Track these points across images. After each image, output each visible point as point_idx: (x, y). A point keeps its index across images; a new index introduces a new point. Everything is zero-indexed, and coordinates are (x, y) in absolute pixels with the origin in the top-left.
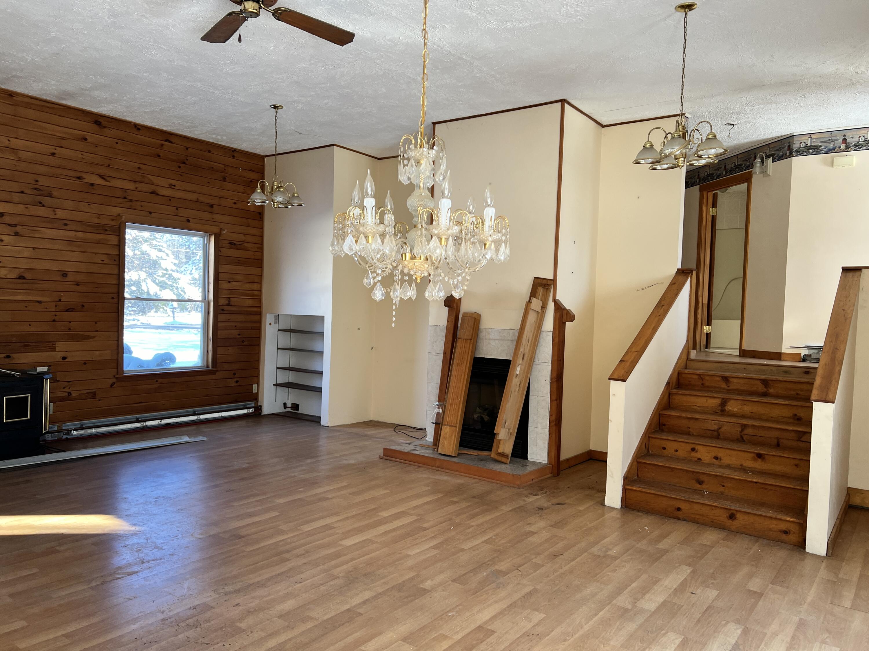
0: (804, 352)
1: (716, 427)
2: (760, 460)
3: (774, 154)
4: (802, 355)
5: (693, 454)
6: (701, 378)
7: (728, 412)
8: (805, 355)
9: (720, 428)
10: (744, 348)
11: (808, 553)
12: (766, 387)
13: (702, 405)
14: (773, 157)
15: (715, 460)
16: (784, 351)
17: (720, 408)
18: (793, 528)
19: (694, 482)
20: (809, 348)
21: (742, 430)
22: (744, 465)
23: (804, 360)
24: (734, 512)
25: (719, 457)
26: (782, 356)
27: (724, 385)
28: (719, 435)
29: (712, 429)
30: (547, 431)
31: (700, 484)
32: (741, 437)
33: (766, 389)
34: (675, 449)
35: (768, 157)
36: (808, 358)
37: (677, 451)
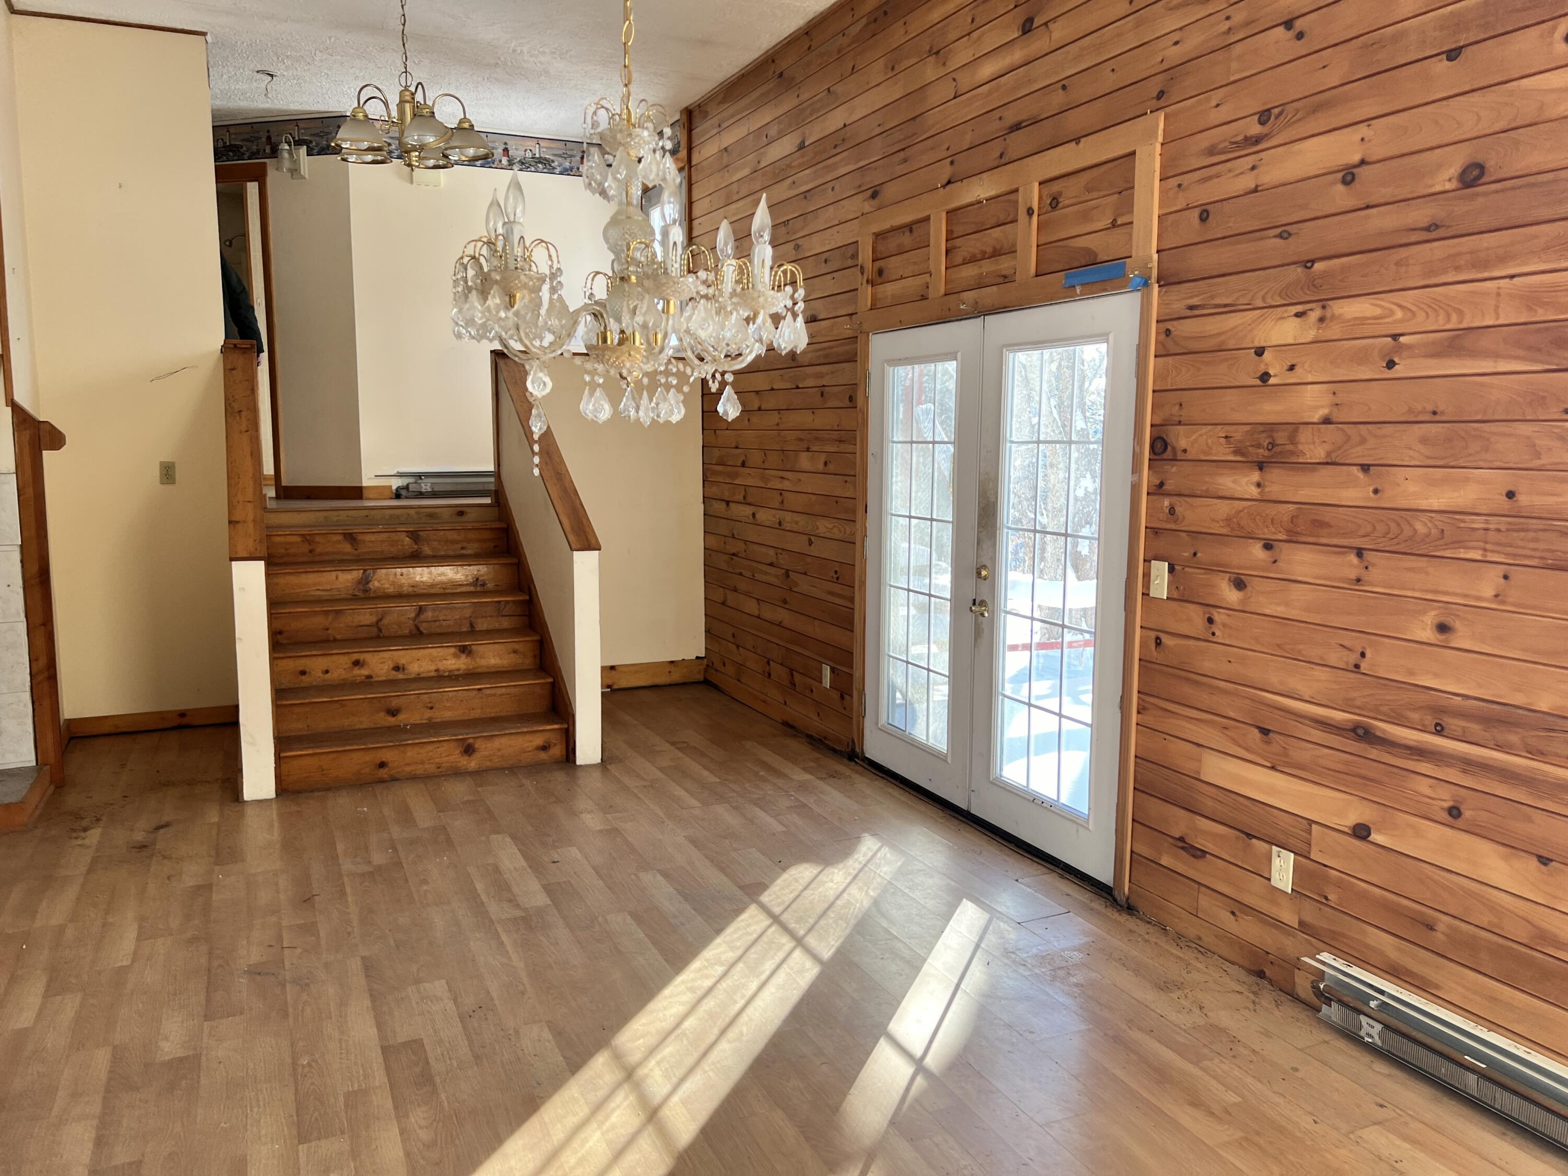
0: (396, 483)
1: (373, 619)
2: (464, 656)
3: (311, 142)
4: (394, 488)
5: (357, 671)
6: (307, 540)
7: (375, 592)
8: (398, 489)
9: (381, 620)
10: (285, 482)
11: (581, 766)
12: (416, 543)
13: (329, 587)
14: (308, 147)
15: (394, 672)
16: (365, 483)
17: (361, 587)
18: (555, 738)
19: (382, 714)
20: (401, 475)
21: (418, 615)
22: (441, 668)
23: (398, 496)
24: (471, 741)
25: (401, 666)
26: (364, 491)
27: (347, 547)
28: (380, 630)
29: (367, 623)
30: (26, 697)
31: (394, 715)
32: (418, 628)
33: (416, 547)
34: (325, 668)
35: (299, 143)
36: (404, 493)
37: (327, 672)
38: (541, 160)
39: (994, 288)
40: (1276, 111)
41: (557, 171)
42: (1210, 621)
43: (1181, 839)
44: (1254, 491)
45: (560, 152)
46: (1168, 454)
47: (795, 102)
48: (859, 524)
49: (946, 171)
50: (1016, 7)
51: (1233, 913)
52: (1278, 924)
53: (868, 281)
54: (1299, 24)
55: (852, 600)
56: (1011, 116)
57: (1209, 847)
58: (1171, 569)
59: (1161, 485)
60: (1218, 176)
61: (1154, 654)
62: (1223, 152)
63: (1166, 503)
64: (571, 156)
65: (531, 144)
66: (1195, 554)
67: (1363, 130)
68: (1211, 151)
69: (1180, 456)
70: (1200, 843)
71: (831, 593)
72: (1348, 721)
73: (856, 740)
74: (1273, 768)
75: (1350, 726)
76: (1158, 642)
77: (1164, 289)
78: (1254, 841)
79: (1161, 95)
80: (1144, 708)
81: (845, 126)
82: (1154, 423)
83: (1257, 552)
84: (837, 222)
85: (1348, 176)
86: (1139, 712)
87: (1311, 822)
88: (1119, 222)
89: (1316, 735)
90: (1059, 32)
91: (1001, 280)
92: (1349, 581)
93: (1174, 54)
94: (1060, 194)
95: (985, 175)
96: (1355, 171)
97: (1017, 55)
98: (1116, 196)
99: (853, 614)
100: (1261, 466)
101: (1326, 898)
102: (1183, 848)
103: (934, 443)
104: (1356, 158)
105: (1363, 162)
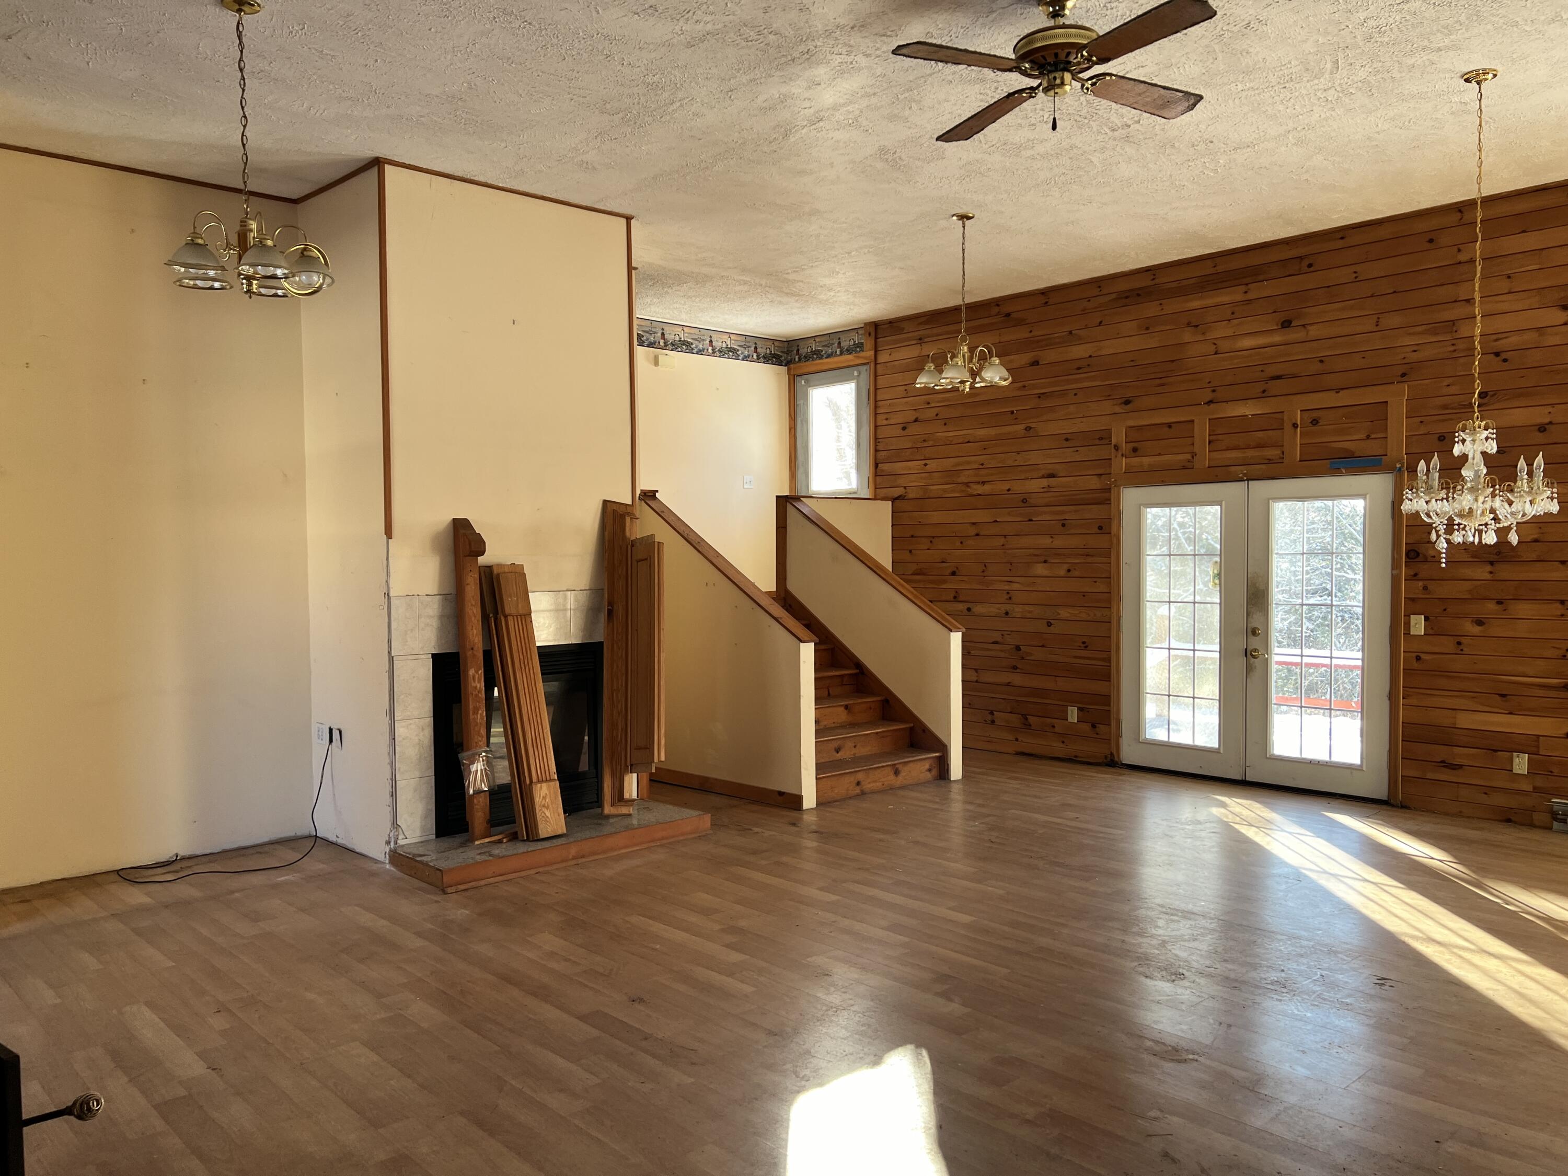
38: (731, 350)
39: (1263, 466)
40: (1492, 393)
41: (740, 358)
42: (1459, 643)
43: (1442, 762)
44: (1488, 576)
45: (742, 344)
46: (1421, 558)
47: (1028, 335)
48: (1114, 609)
49: (1209, 396)
50: (1275, 312)
51: (1486, 793)
52: (1519, 792)
53: (1122, 455)
54: (1504, 356)
55: (1109, 660)
56: (1273, 371)
57: (1465, 762)
58: (1426, 619)
59: (1416, 575)
60: (1451, 419)
61: (1416, 665)
62: (1453, 408)
63: (1421, 584)
64: (749, 347)
65: (726, 337)
66: (1445, 610)
67: (1549, 409)
68: (1445, 407)
69: (1430, 559)
70: (1458, 761)
71: (1076, 657)
72: (1561, 683)
73: (1115, 753)
74: (1511, 713)
75: (1563, 685)
76: (1418, 658)
77: (1411, 474)
78: (1499, 753)
79: (1403, 375)
80: (1408, 696)
81: (1090, 356)
82: (1408, 542)
83: (1491, 606)
84: (1081, 416)
85: (1542, 429)
86: (1403, 698)
87: (1538, 736)
88: (1373, 436)
89: (1541, 692)
90: (1314, 332)
91: (1267, 461)
92: (1557, 616)
93: (1415, 357)
94: (1320, 418)
95: (1249, 401)
96: (1546, 426)
97: (1277, 338)
98: (1369, 423)
99: (1110, 669)
100: (1492, 563)
101: (1551, 772)
102: (1444, 766)
103: (1195, 555)
104: (1547, 420)
105: (1551, 423)
